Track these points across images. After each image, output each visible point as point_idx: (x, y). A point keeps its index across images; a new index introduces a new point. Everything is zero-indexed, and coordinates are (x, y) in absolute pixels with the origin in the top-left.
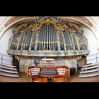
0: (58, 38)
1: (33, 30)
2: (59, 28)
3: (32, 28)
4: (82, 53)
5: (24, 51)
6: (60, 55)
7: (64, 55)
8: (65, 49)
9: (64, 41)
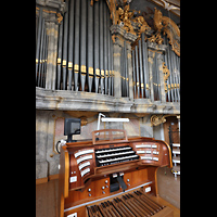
4: (172, 108)
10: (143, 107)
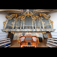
0: (33, 24)
1: (21, 19)
2: (34, 19)
3: (21, 18)
4: (46, 30)
5: (17, 29)
6: (33, 31)
7: (35, 31)
8: (36, 28)
9: (35, 25)
10: (38, 30)
